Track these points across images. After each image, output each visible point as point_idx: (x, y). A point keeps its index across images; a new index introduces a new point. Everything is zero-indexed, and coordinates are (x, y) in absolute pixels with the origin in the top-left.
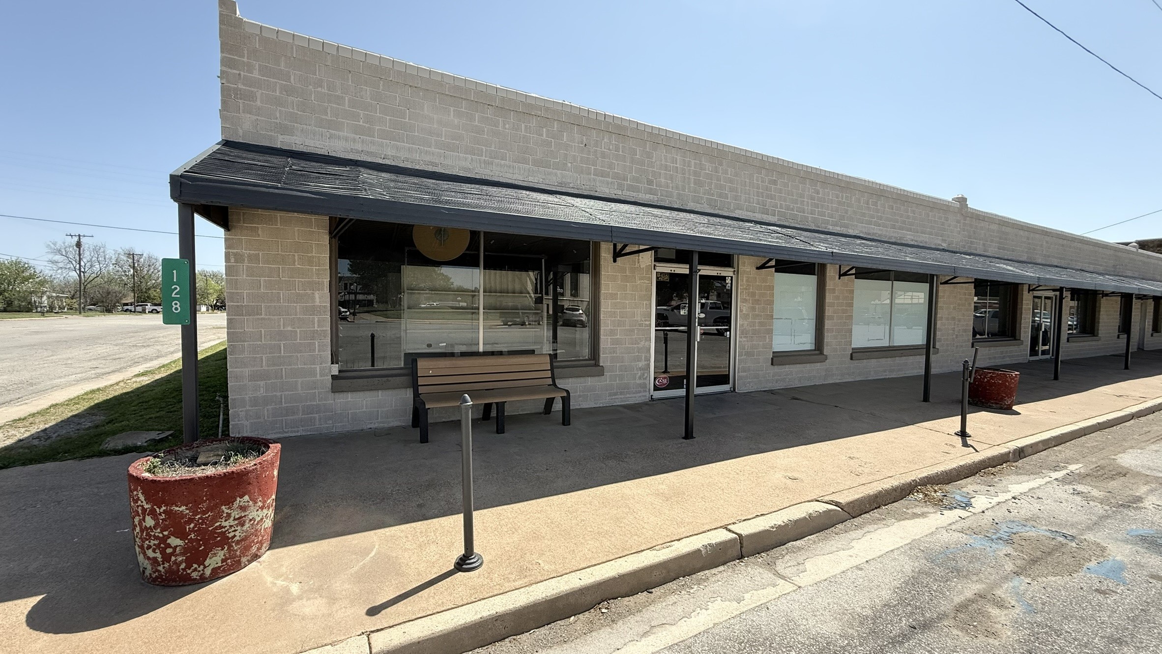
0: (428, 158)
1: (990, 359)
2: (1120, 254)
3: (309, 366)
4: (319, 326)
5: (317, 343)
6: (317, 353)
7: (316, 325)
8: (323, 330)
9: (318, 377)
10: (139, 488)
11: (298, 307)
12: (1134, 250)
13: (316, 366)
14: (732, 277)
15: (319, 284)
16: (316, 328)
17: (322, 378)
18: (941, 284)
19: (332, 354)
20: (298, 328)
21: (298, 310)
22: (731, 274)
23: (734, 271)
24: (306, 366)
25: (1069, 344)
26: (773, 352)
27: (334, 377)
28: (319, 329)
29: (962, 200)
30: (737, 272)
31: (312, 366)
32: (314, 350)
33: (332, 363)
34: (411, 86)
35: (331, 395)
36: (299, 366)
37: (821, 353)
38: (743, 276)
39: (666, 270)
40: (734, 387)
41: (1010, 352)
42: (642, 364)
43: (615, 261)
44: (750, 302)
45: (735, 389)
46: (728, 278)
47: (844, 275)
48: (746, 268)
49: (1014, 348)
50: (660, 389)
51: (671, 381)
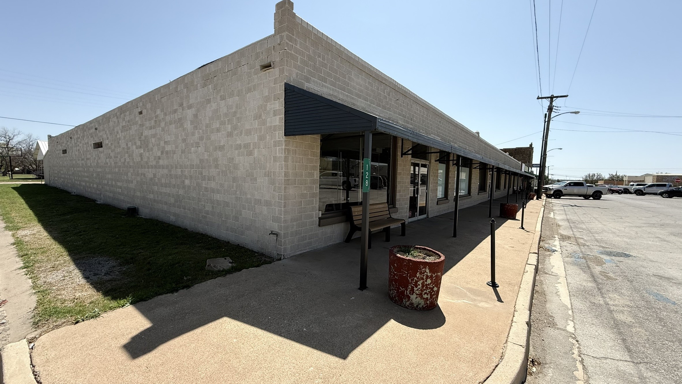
0: (353, 101)
1: (481, 199)
2: (506, 157)
3: (311, 213)
5: (314, 200)
6: (314, 205)
7: (314, 190)
8: (317, 193)
9: (314, 219)
10: (427, 266)
12: (508, 155)
13: (314, 213)
15: (316, 167)
18: (473, 168)
20: (308, 192)
22: (428, 164)
25: (496, 193)
26: (438, 199)
27: (320, 218)
29: (478, 133)
30: (430, 162)
33: (319, 211)
34: (348, 62)
35: (318, 228)
36: (308, 213)
37: (447, 199)
38: (432, 164)
39: (413, 161)
40: (428, 215)
41: (485, 197)
42: (406, 206)
43: (402, 157)
44: (433, 176)
45: (428, 216)
46: (427, 165)
47: (455, 164)
48: (433, 161)
49: (485, 195)
50: (409, 218)
51: (412, 214)
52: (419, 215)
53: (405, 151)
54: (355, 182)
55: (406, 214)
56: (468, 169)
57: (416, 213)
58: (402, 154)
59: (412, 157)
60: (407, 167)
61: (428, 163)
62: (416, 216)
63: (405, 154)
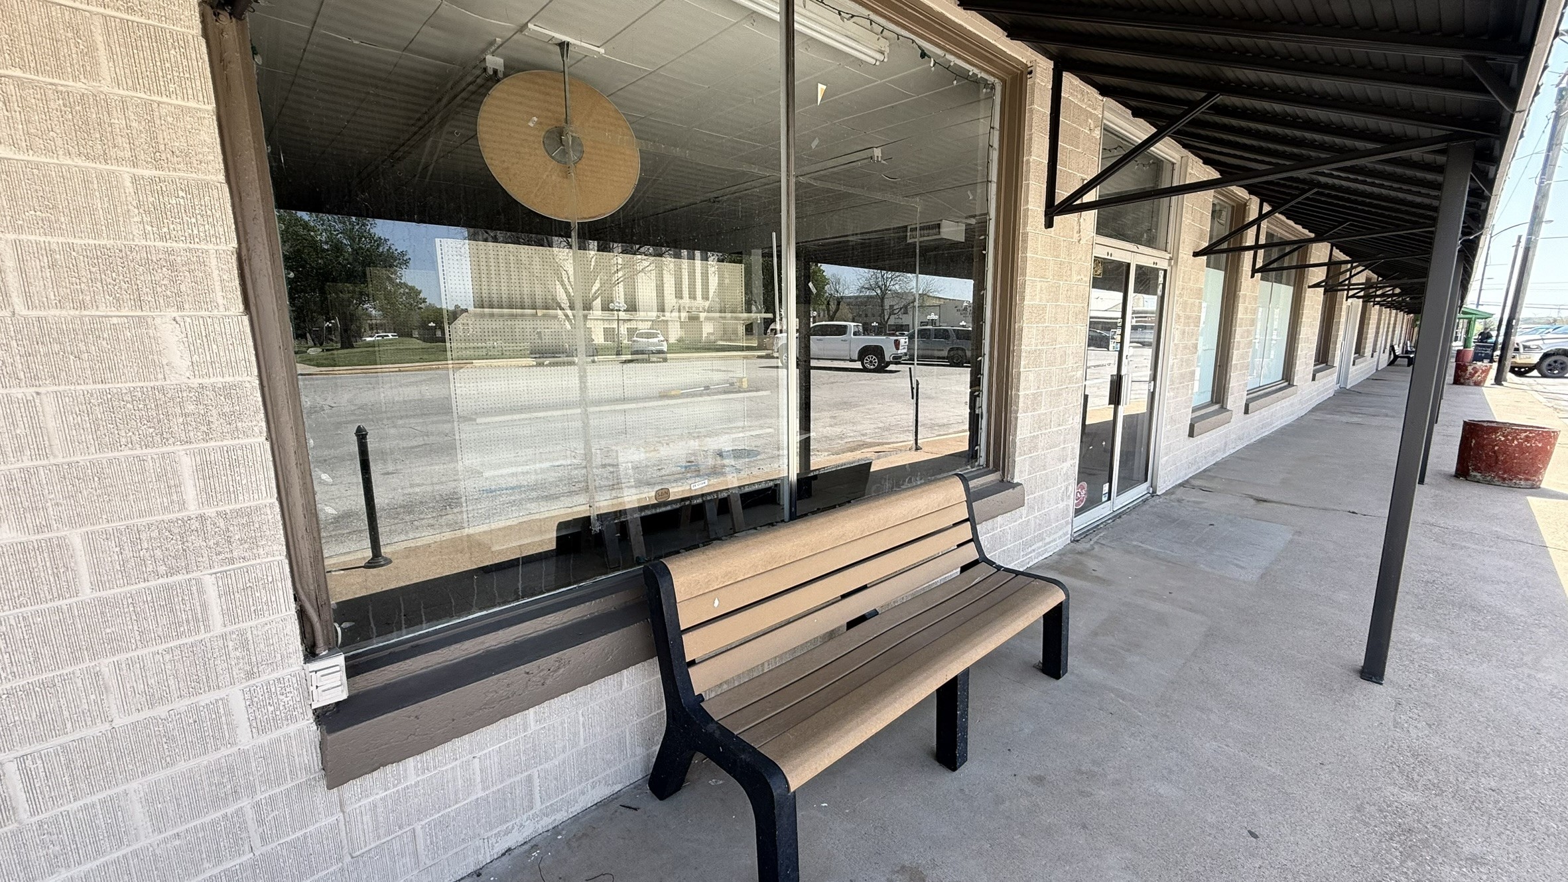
1: (1319, 395)
3: (181, 705)
4: (208, 495)
5: (209, 581)
6: (218, 628)
7: (190, 493)
8: (238, 513)
9: (246, 739)
11: (49, 408)
13: (221, 694)
14: (1165, 271)
15: (172, 266)
16: (193, 509)
17: (264, 739)
18: (1309, 287)
19: (302, 614)
20: (72, 524)
21: (51, 424)
22: (1166, 265)
23: (1171, 259)
24: (161, 711)
27: (329, 718)
28: (210, 512)
30: (1174, 260)
31: (205, 699)
32: (201, 619)
33: (311, 653)
35: (322, 796)
36: (118, 722)
37: (1223, 408)
38: (1181, 267)
39: (1102, 253)
40: (1153, 486)
41: (1328, 382)
42: (1066, 465)
43: (1049, 224)
44: (1182, 320)
45: (1154, 492)
46: (1161, 274)
47: (1258, 271)
48: (1185, 253)
49: (1330, 378)
50: (1078, 512)
51: (1088, 492)
52: (1119, 493)
53: (1062, 194)
54: (898, 349)
55: (1061, 505)
56: (1291, 289)
57: (1106, 487)
58: (1053, 210)
59: (1102, 228)
60: (1075, 278)
61: (1163, 264)
62: (1104, 499)
63: (1070, 206)
